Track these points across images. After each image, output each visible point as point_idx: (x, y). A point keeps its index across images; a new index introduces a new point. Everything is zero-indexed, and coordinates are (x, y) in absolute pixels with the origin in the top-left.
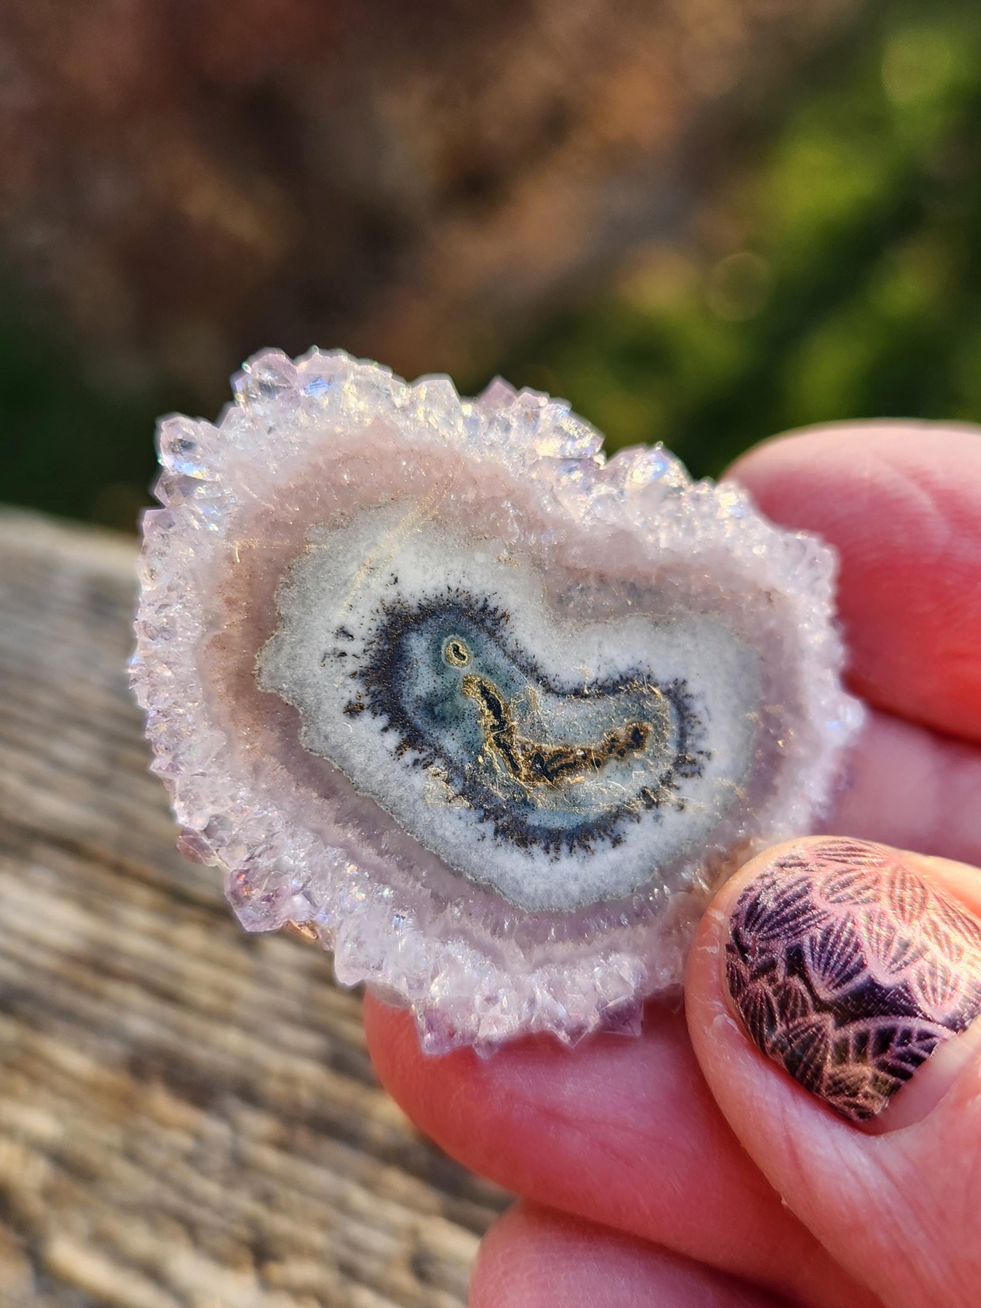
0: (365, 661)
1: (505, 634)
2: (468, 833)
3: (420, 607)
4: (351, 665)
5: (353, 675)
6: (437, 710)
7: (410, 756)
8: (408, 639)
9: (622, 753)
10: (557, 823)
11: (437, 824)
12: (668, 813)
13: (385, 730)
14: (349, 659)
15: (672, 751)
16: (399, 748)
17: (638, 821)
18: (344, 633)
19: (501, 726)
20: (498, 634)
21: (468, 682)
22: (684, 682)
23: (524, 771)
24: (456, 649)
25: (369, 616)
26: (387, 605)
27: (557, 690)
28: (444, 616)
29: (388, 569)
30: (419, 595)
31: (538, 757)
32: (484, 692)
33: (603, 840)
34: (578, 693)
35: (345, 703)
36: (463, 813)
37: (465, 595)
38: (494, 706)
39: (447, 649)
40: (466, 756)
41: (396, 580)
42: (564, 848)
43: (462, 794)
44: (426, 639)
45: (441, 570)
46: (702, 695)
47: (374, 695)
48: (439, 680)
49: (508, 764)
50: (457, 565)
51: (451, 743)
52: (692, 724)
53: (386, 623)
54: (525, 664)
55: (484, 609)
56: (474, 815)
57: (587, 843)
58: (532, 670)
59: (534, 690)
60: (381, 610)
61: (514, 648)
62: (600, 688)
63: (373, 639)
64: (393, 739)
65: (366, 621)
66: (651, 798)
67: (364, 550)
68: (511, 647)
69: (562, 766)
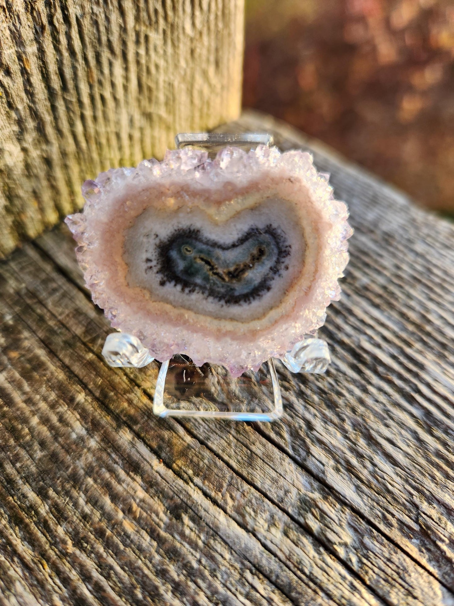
0: (159, 266)
1: (201, 237)
2: (217, 307)
3: (169, 241)
4: (155, 270)
5: (157, 272)
6: (189, 271)
7: (187, 290)
8: (170, 253)
9: (258, 259)
10: (246, 291)
12: (283, 272)
13: (175, 285)
14: (154, 268)
15: (276, 251)
16: (182, 289)
17: (273, 280)
18: (148, 260)
19: (212, 268)
20: (198, 238)
21: (195, 258)
22: (271, 225)
23: (227, 280)
24: (186, 249)
25: (154, 251)
26: (158, 245)
27: (226, 248)
28: (178, 240)
29: (153, 233)
30: (167, 237)
31: (229, 273)
32: (202, 259)
33: (264, 290)
34: (234, 246)
35: (159, 282)
36: (213, 301)
37: (182, 230)
38: (208, 263)
39: (183, 250)
40: (205, 283)
41: (157, 236)
42: (251, 298)
43: (210, 295)
44: (175, 251)
45: (170, 226)
46: (279, 227)
47: (167, 276)
48: (186, 262)
49: (220, 279)
50: (175, 222)
51: (198, 281)
52: (280, 238)
53: (160, 251)
54: (212, 244)
55: (190, 232)
56: (216, 300)
57: (258, 294)
58: (215, 245)
59: (219, 252)
60: (156, 248)
62: (242, 240)
63: (158, 258)
64: (179, 287)
65: (153, 253)
66: (275, 270)
67: (143, 231)
68: (205, 240)
69: (239, 272)
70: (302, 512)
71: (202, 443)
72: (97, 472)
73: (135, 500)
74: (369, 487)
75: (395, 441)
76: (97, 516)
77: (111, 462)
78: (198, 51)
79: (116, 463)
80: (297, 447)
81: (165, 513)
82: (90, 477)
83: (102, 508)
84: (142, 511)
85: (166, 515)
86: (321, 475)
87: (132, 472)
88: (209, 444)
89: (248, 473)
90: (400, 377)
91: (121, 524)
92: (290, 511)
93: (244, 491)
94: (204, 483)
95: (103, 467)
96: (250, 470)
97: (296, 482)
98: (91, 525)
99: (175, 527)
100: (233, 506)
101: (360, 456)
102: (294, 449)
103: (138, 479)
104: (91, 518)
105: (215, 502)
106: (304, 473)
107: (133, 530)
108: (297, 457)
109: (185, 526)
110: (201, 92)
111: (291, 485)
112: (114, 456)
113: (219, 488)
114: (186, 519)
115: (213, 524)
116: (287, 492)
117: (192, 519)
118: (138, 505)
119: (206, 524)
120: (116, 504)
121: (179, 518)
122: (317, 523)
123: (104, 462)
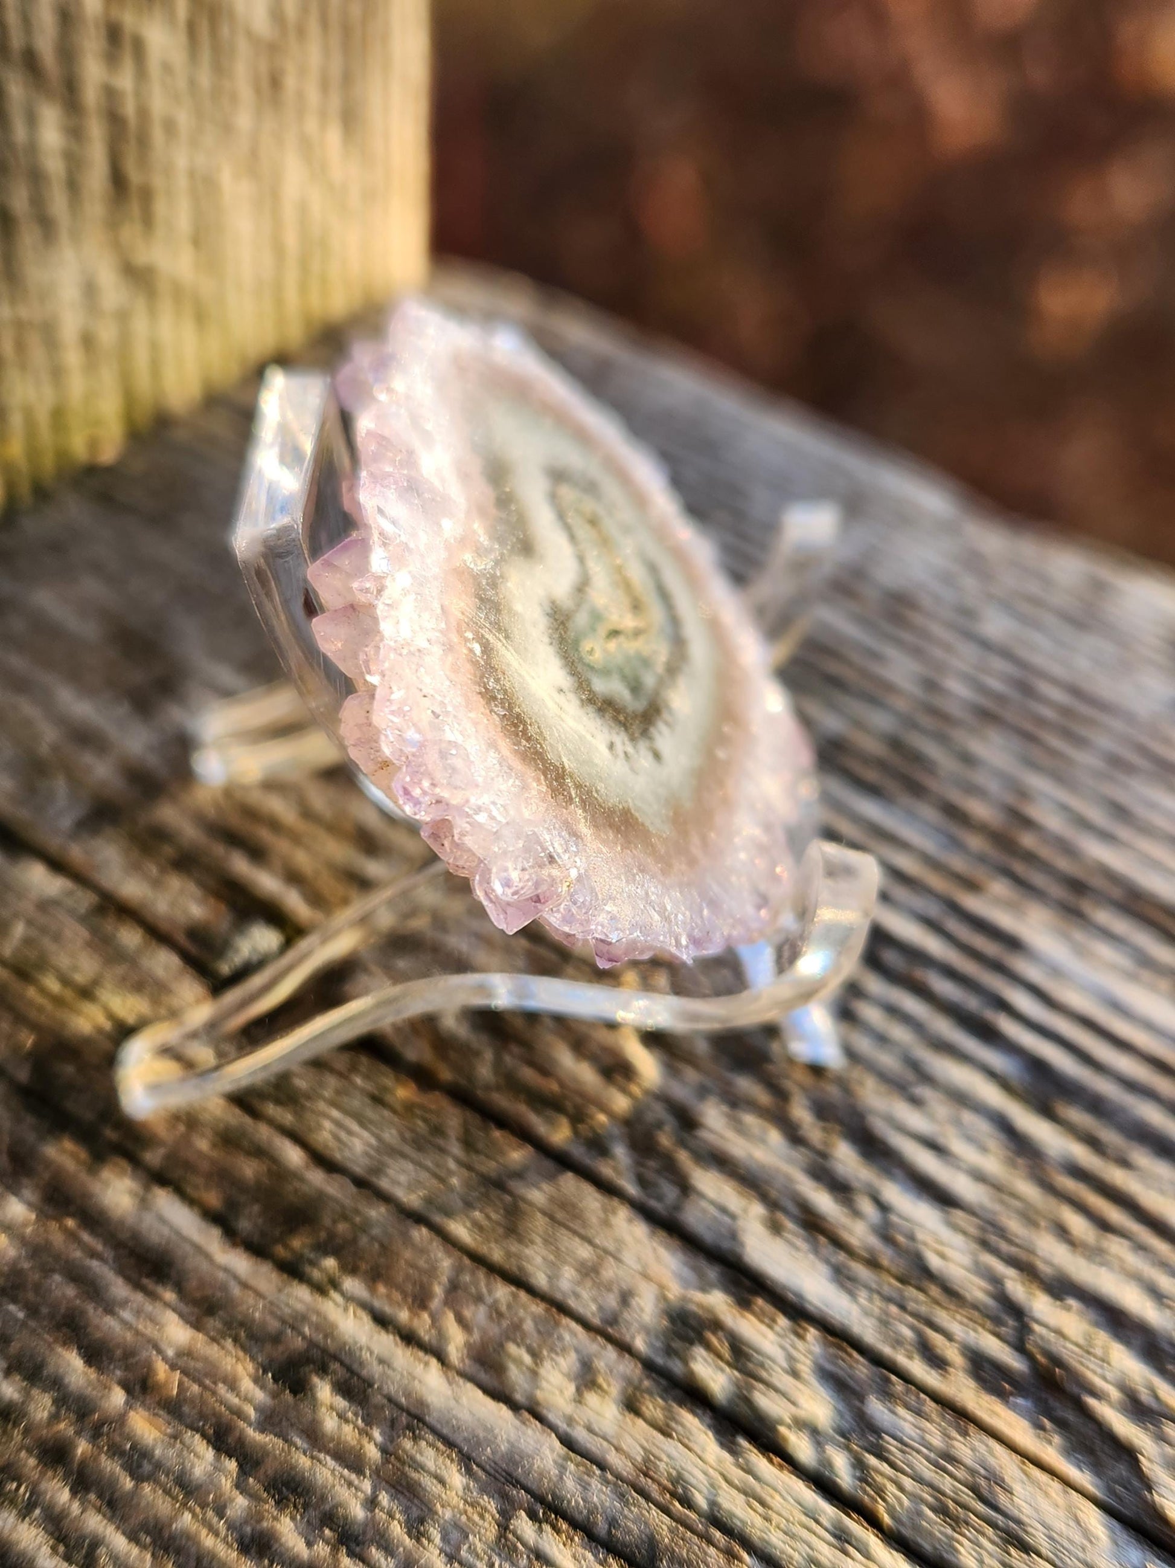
70: (677, 1344)
71: (361, 1183)
72: (37, 1288)
73: (160, 1351)
74: (873, 1263)
75: (941, 1140)
76: (41, 1406)
77: (78, 1254)
78: (290, 82)
79: (93, 1254)
80: (650, 1175)
81: (256, 1380)
82: (14, 1300)
83: (55, 1384)
84: (186, 1379)
85: (263, 1387)
86: (726, 1245)
87: (148, 1276)
88: (384, 1184)
89: (509, 1255)
90: (950, 973)
91: (121, 1419)
92: (640, 1344)
93: (496, 1301)
94: (372, 1290)
95: (53, 1271)
96: (514, 1247)
97: (655, 1269)
98: (27, 1432)
99: (292, 1414)
100: (468, 1345)
101: (841, 1189)
102: (642, 1182)
103: (170, 1296)
104: (23, 1414)
105: (409, 1338)
106: (676, 1243)
107: (159, 1434)
108: (653, 1203)
109: (324, 1410)
110: (303, 209)
111: (638, 1276)
112: (86, 1237)
113: (420, 1301)
114: (324, 1391)
115: (408, 1395)
116: (626, 1298)
117: (343, 1389)
118: (173, 1367)
119: (390, 1400)
120: (100, 1370)
121: (300, 1388)
122: (722, 1370)
123: (57, 1257)
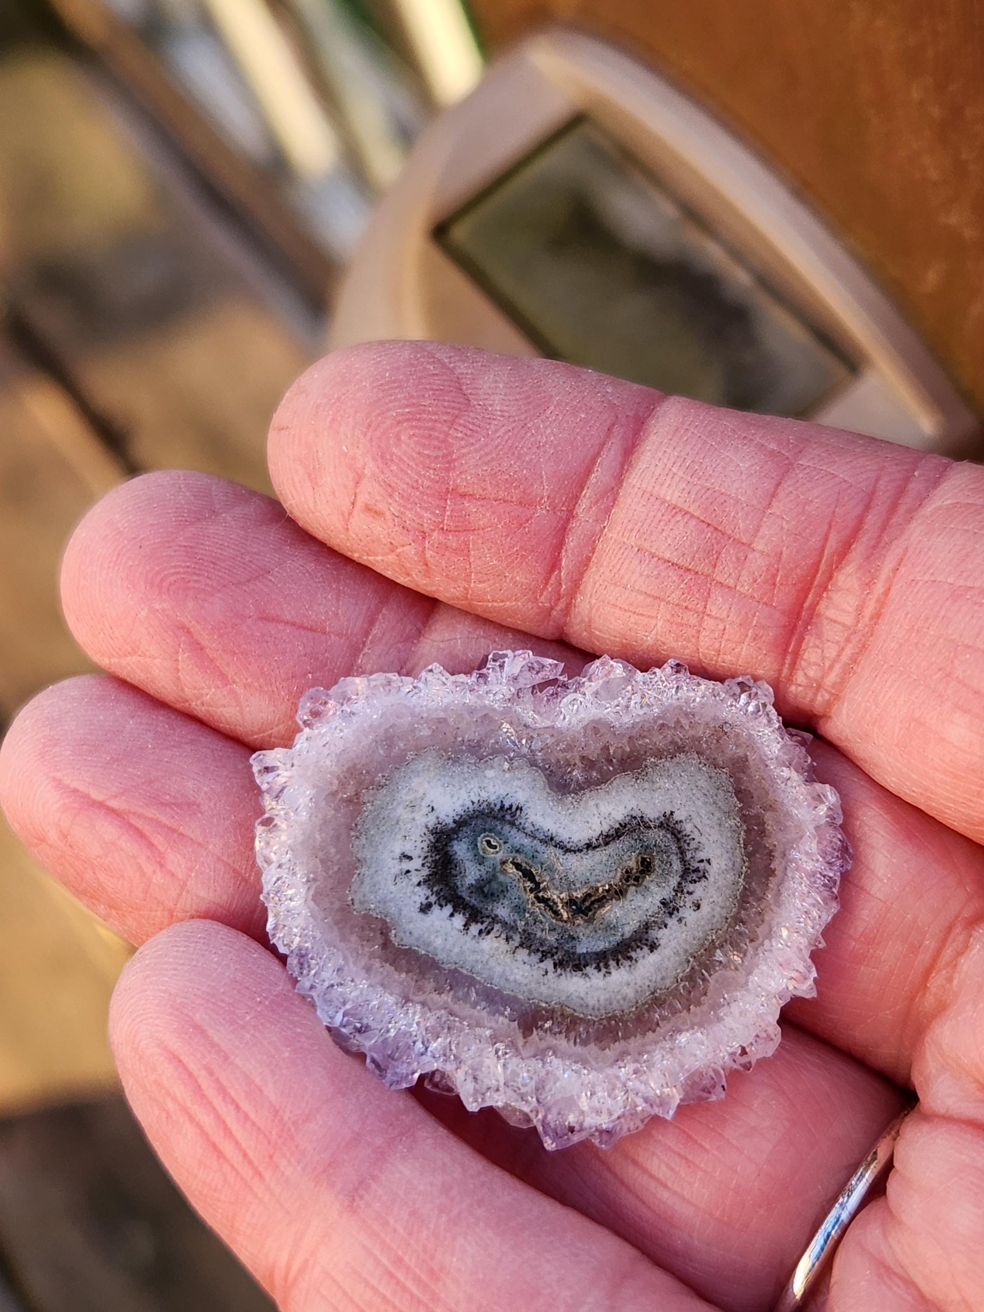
0: (426, 872)
1: (523, 821)
2: (535, 973)
3: (455, 821)
4: (415, 878)
5: (419, 884)
6: (486, 890)
7: (474, 929)
8: (452, 846)
9: (637, 879)
10: (601, 946)
11: (508, 973)
12: (688, 913)
13: (452, 915)
14: (413, 873)
15: (677, 866)
16: (465, 925)
17: (666, 926)
18: (405, 857)
19: (536, 888)
20: (517, 823)
21: (503, 863)
22: (672, 813)
23: (565, 916)
24: (489, 843)
25: (419, 840)
26: (431, 828)
27: (573, 849)
28: (473, 823)
29: (424, 804)
30: (452, 814)
31: (571, 902)
32: (518, 866)
33: (642, 949)
34: (589, 846)
35: (418, 905)
36: (526, 958)
37: (485, 803)
38: (528, 875)
39: (482, 845)
40: (516, 917)
41: (433, 809)
42: (612, 963)
43: (521, 945)
44: (465, 843)
47: (437, 893)
48: (482, 868)
49: (550, 913)
50: (474, 784)
51: (503, 911)
52: (688, 842)
53: (433, 840)
54: (544, 837)
55: (502, 807)
56: (535, 958)
57: (629, 955)
58: (549, 840)
59: (555, 854)
60: (427, 833)
61: (533, 829)
62: (607, 836)
63: (426, 855)
64: (459, 920)
65: (418, 844)
66: (670, 907)
67: (405, 796)
68: (529, 828)
69: (593, 903)
